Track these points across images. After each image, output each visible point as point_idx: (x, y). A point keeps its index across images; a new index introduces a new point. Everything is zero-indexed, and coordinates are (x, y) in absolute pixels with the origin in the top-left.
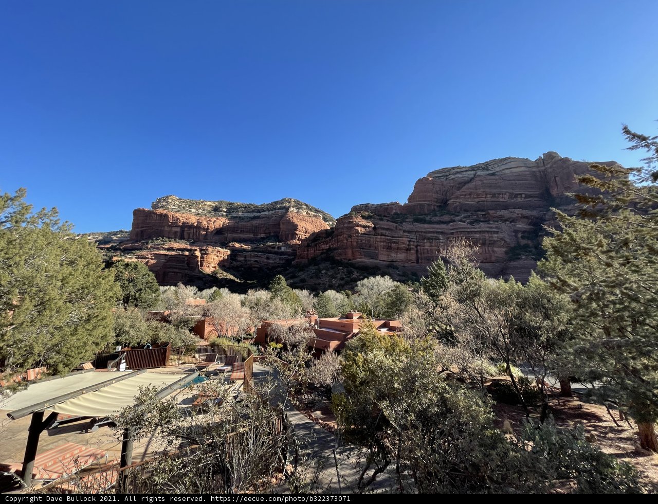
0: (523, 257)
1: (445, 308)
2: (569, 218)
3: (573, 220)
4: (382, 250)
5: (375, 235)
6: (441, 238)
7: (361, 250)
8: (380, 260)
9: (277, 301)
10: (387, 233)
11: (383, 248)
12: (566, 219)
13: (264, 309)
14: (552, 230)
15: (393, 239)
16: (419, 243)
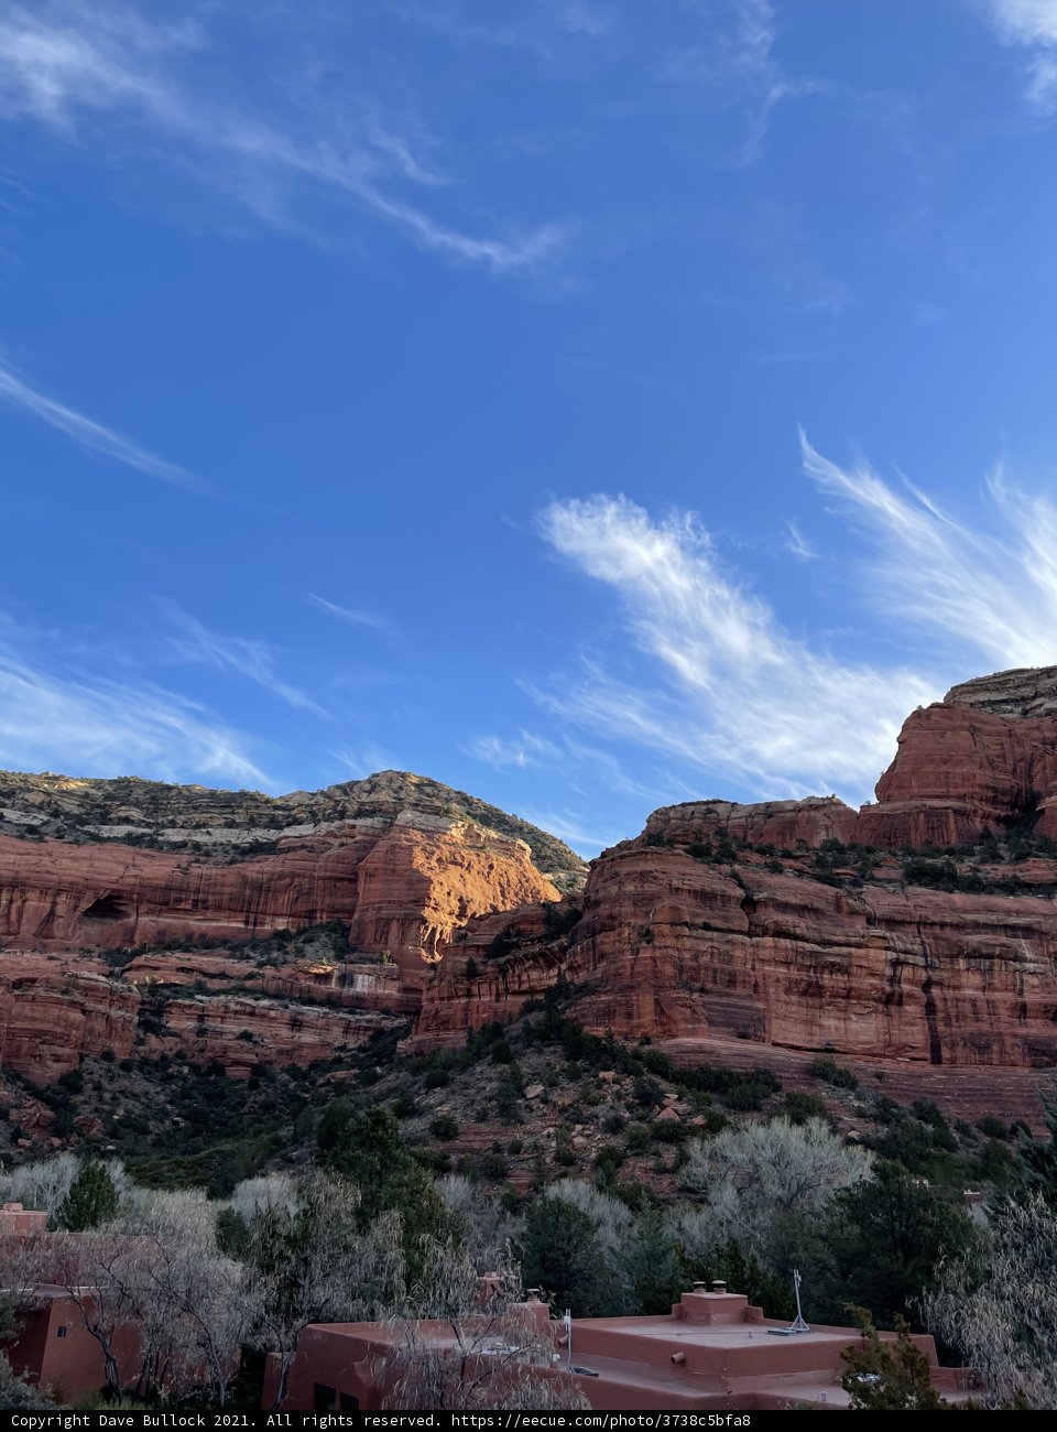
4: (783, 997)
5: (750, 934)
6: (1029, 955)
7: (695, 996)
8: (775, 1044)
9: (388, 1228)
10: (802, 925)
11: (788, 991)
15: (827, 950)
16: (938, 973)
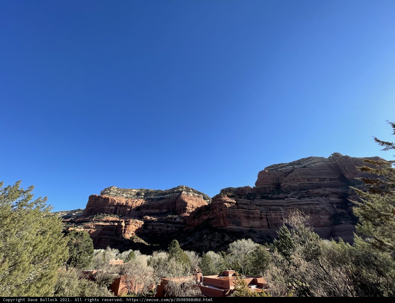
0: (343, 222)
1: (297, 266)
2: (364, 193)
3: (368, 194)
5: (237, 209)
6: (282, 209)
7: (230, 219)
8: (243, 227)
9: (173, 261)
10: (245, 207)
11: (244, 218)
12: (363, 194)
13: (163, 268)
14: (356, 202)
15: (250, 211)
16: (268, 213)
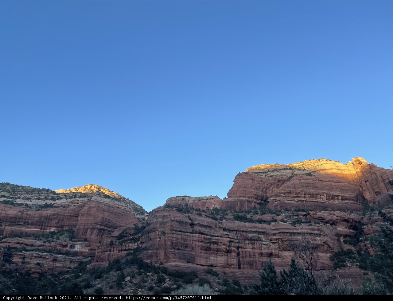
4: (200, 251)
5: (192, 233)
6: (264, 240)
7: (176, 251)
8: (197, 264)
10: (206, 231)
11: (201, 249)
15: (213, 238)
16: (241, 244)
